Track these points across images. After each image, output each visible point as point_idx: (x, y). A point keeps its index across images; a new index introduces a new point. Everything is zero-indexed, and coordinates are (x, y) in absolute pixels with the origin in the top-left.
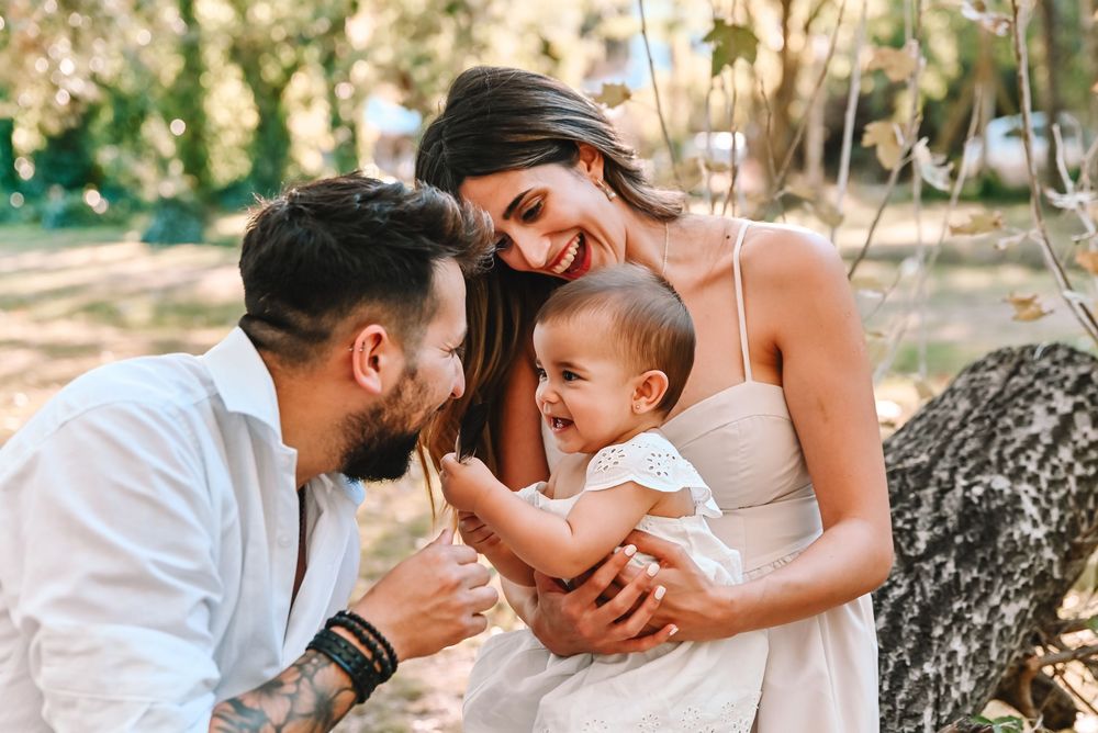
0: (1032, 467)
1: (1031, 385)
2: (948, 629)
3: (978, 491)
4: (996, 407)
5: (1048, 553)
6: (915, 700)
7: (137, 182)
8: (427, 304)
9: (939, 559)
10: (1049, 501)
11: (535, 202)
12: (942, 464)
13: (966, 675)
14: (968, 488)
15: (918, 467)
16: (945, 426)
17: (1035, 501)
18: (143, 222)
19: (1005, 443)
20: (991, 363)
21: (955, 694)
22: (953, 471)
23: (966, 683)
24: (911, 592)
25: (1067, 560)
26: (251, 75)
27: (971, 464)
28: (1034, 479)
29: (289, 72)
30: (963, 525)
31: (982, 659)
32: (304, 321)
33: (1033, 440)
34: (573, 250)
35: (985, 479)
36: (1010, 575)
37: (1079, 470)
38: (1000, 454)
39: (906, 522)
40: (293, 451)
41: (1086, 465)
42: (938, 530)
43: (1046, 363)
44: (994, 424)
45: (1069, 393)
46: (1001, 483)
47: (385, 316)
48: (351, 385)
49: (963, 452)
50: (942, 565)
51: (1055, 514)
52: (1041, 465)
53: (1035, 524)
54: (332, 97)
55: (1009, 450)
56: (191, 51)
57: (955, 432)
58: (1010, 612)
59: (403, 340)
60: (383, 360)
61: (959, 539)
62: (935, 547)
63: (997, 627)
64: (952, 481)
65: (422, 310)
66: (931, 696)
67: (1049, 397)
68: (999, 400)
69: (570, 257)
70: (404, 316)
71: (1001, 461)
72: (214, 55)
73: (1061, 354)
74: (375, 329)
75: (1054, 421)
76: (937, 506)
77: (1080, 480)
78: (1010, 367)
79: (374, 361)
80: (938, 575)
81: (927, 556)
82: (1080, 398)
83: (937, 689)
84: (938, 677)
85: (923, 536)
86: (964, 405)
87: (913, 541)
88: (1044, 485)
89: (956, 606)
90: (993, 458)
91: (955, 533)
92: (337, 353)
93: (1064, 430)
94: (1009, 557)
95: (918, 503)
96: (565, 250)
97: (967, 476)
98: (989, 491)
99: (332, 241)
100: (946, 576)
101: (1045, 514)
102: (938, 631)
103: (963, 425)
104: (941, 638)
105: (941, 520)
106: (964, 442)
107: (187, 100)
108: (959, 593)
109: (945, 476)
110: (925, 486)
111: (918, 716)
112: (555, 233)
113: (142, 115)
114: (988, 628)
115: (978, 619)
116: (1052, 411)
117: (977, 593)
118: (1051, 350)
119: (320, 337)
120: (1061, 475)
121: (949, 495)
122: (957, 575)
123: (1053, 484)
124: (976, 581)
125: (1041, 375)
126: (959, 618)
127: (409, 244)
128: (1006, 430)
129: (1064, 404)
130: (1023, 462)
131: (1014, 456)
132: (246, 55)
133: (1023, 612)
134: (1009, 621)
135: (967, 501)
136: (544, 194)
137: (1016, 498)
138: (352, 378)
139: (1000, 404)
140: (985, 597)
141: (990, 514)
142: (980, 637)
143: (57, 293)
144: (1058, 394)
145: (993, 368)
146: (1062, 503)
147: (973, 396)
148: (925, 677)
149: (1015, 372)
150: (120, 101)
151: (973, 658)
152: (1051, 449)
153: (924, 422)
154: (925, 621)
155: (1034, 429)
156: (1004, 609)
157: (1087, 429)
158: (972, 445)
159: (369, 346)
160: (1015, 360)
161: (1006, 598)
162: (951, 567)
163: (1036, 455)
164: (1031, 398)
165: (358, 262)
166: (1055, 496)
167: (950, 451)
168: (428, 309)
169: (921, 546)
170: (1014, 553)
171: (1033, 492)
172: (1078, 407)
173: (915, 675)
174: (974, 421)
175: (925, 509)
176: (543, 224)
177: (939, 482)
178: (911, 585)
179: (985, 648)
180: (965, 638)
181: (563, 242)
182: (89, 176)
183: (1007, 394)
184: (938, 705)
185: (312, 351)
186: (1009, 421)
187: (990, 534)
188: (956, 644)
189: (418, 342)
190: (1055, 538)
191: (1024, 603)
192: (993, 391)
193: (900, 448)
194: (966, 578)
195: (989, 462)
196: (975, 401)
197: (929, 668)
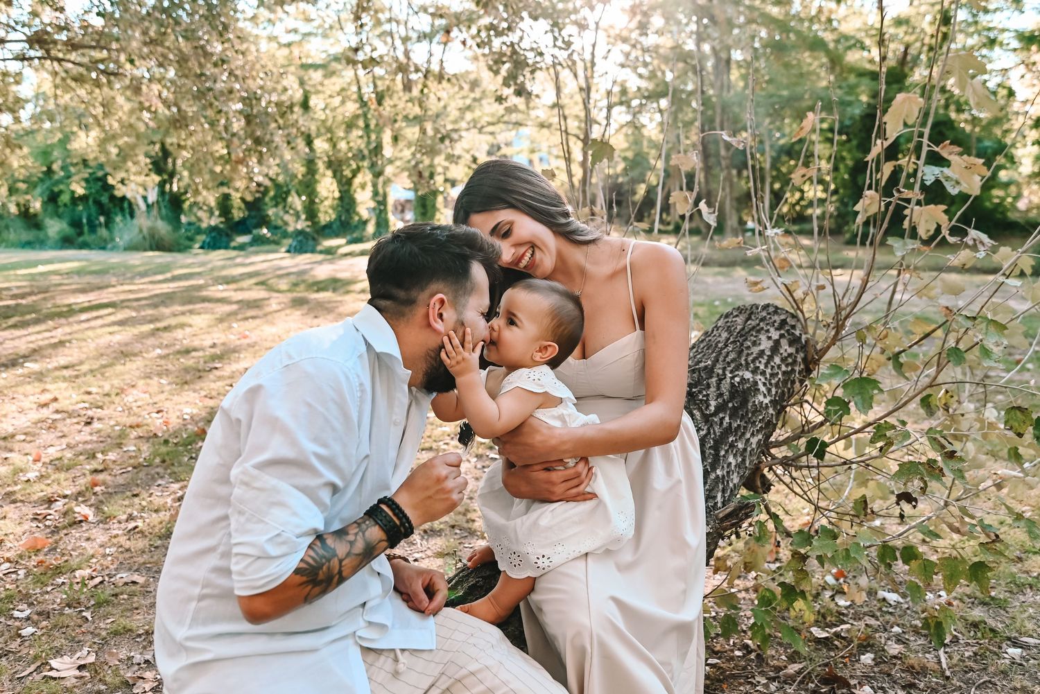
0: (762, 367)
1: (758, 325)
2: (727, 451)
3: (737, 379)
4: (741, 336)
5: (771, 411)
6: (713, 489)
7: (286, 224)
8: (468, 284)
9: (721, 415)
10: (771, 384)
11: (507, 227)
12: (718, 366)
13: (736, 474)
14: (732, 378)
15: (706, 367)
16: (716, 346)
17: (764, 384)
18: (288, 242)
19: (748, 355)
20: (735, 314)
21: (731, 485)
22: (724, 369)
23: (735, 479)
24: (709, 433)
25: (779, 413)
26: (337, 174)
27: (733, 365)
28: (763, 373)
29: (355, 173)
30: (732, 398)
31: (742, 466)
32: (402, 294)
33: (762, 352)
34: (528, 255)
35: (741, 373)
36: (755, 422)
37: (784, 368)
38: (746, 360)
39: (704, 396)
40: (410, 372)
41: (787, 366)
42: (720, 400)
43: (764, 314)
44: (742, 345)
45: (776, 329)
46: (748, 375)
47: (446, 290)
48: (428, 330)
49: (728, 359)
50: (723, 418)
51: (774, 390)
52: (766, 366)
53: (765, 396)
54: (375, 185)
55: (750, 358)
56: (310, 164)
57: (722, 349)
58: (754, 441)
59: (455, 304)
60: (445, 315)
61: (730, 405)
62: (720, 408)
63: (749, 449)
64: (724, 374)
65: (466, 288)
66: (721, 487)
67: (768, 331)
68: (743, 333)
69: (527, 258)
70: (456, 291)
71: (747, 364)
72: (321, 166)
73: (771, 309)
74: (440, 296)
75: (770, 343)
76: (718, 388)
77: (784, 373)
78: (746, 315)
79: (441, 316)
80: (721, 423)
81: (715, 414)
82: (782, 332)
83: (723, 483)
84: (723, 476)
85: (713, 403)
86: (724, 335)
87: (708, 406)
88: (768, 376)
89: (730, 439)
90: (743, 362)
91: (729, 402)
92: (420, 311)
93: (776, 348)
94: (753, 413)
95: (708, 386)
96: (523, 255)
97: (731, 372)
98: (743, 379)
99: (416, 249)
100: (725, 424)
101: (769, 390)
102: (722, 453)
103: (726, 346)
104: (724, 456)
105: (721, 395)
106: (728, 353)
107: (308, 186)
108: (732, 433)
109: (720, 372)
110: (711, 377)
111: (715, 497)
112: (517, 245)
113: (288, 193)
114: (745, 450)
115: (741, 445)
116: (769, 338)
117: (739, 432)
118: (766, 307)
119: (411, 302)
120: (776, 370)
121: (724, 382)
122: (730, 423)
123: (772, 375)
124: (739, 426)
125: (762, 320)
126: (732, 446)
127: (458, 250)
128: (748, 348)
129: (775, 335)
130: (758, 365)
131: (753, 361)
132: (335, 165)
133: (760, 440)
134: (754, 446)
135: (732, 385)
136: (511, 223)
137: (756, 383)
138: (429, 325)
139: (744, 334)
140: (743, 434)
141: (744, 391)
142: (741, 455)
143: (250, 275)
144: (772, 330)
145: (737, 316)
146: (777, 385)
147: (729, 330)
148: (717, 477)
149: (749, 318)
150: (278, 186)
151: (738, 466)
152: (771, 358)
153: (705, 344)
154: (716, 448)
155: (762, 347)
156: (752, 440)
157: (787, 347)
158: (732, 356)
159: (438, 306)
160: (748, 312)
161: (753, 435)
162: (727, 419)
163: (764, 361)
164: (759, 331)
165: (430, 260)
166: (773, 382)
167: (721, 359)
168: (469, 288)
169: (712, 408)
170: (756, 411)
171: (763, 380)
172: (782, 336)
173: (713, 476)
174: (731, 343)
175: (713, 389)
176: (512, 239)
177: (718, 375)
178: (708, 429)
179: (744, 460)
180: (735, 456)
181: (522, 250)
182: (264, 221)
183: (746, 329)
184: (724, 491)
185: (406, 310)
186: (749, 344)
187: (745, 402)
188: (731, 459)
189: (464, 306)
190: (773, 402)
191: (760, 437)
192: (739, 327)
193: (695, 357)
194: (735, 425)
195: (741, 365)
196: (730, 333)
197: (719, 472)
